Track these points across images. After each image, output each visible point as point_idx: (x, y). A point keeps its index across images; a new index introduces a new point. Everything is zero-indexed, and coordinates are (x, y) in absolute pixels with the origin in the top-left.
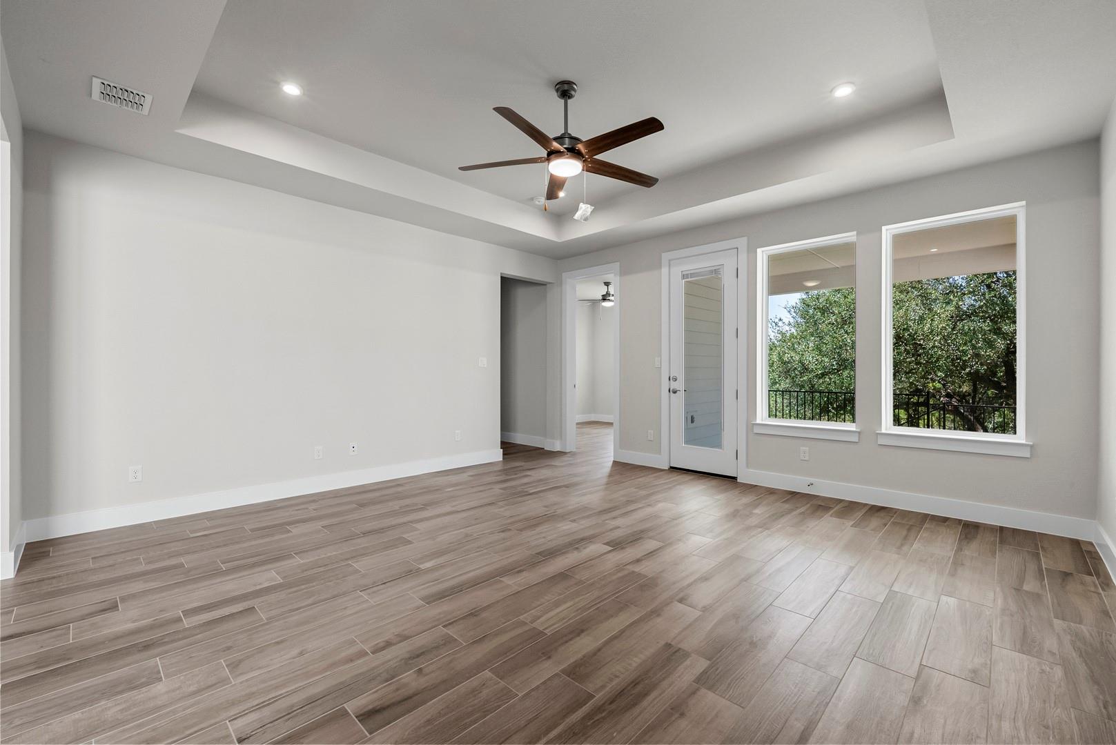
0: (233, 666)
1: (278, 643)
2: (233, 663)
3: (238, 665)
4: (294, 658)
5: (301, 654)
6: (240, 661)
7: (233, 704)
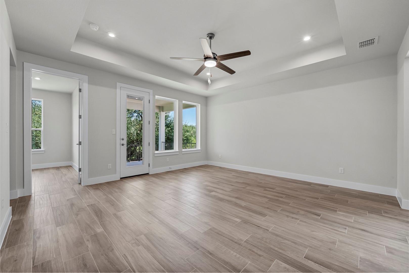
0: (334, 243)
1: (315, 239)
2: (333, 244)
3: (332, 242)
4: (316, 232)
5: (313, 231)
6: (331, 243)
7: (342, 235)
